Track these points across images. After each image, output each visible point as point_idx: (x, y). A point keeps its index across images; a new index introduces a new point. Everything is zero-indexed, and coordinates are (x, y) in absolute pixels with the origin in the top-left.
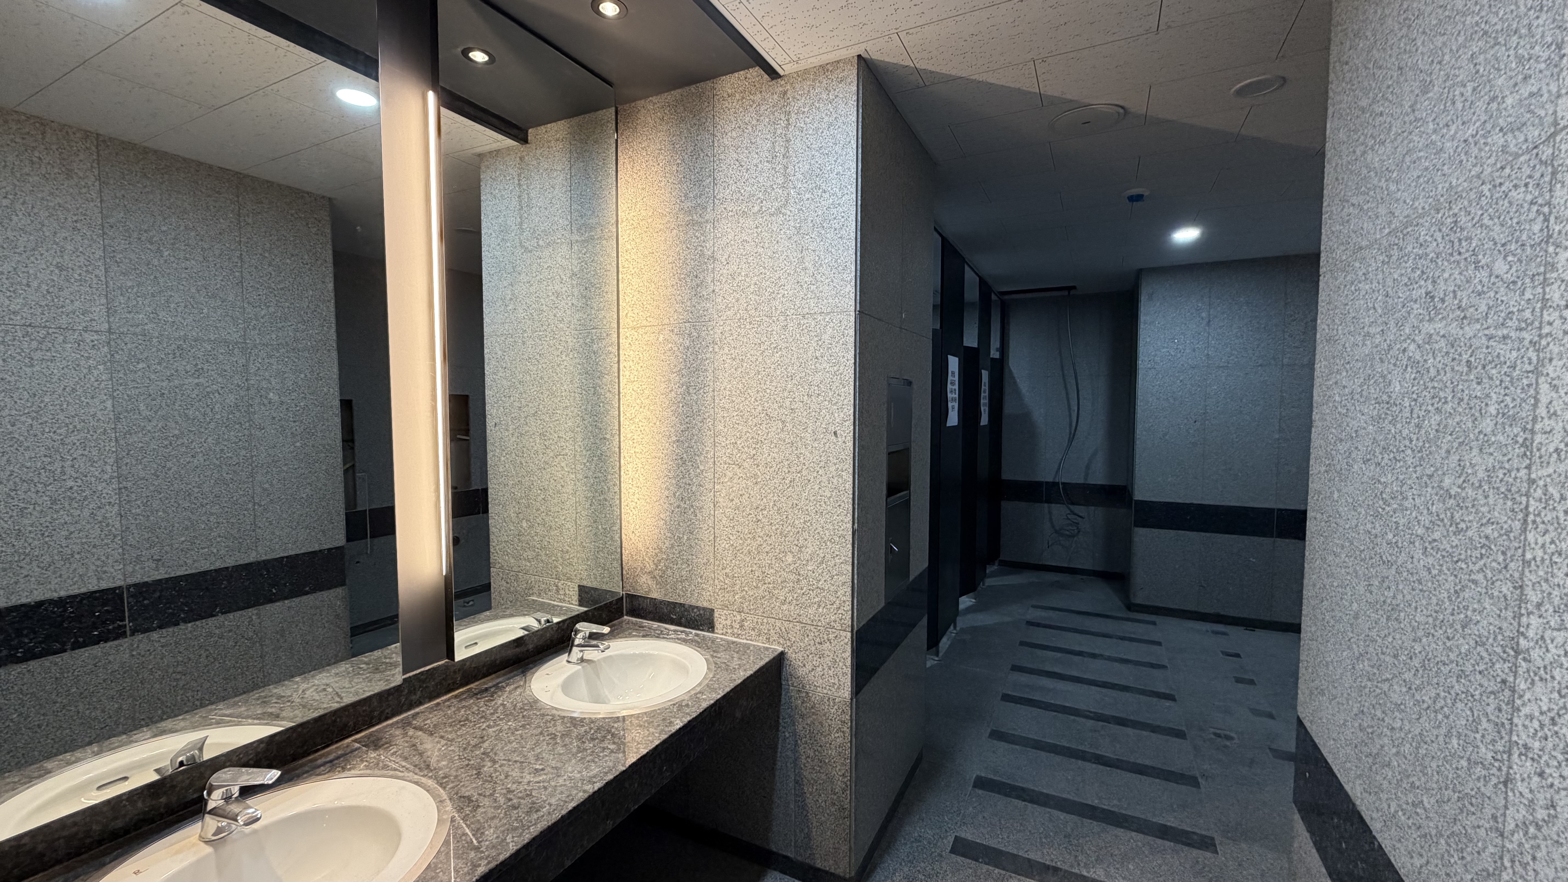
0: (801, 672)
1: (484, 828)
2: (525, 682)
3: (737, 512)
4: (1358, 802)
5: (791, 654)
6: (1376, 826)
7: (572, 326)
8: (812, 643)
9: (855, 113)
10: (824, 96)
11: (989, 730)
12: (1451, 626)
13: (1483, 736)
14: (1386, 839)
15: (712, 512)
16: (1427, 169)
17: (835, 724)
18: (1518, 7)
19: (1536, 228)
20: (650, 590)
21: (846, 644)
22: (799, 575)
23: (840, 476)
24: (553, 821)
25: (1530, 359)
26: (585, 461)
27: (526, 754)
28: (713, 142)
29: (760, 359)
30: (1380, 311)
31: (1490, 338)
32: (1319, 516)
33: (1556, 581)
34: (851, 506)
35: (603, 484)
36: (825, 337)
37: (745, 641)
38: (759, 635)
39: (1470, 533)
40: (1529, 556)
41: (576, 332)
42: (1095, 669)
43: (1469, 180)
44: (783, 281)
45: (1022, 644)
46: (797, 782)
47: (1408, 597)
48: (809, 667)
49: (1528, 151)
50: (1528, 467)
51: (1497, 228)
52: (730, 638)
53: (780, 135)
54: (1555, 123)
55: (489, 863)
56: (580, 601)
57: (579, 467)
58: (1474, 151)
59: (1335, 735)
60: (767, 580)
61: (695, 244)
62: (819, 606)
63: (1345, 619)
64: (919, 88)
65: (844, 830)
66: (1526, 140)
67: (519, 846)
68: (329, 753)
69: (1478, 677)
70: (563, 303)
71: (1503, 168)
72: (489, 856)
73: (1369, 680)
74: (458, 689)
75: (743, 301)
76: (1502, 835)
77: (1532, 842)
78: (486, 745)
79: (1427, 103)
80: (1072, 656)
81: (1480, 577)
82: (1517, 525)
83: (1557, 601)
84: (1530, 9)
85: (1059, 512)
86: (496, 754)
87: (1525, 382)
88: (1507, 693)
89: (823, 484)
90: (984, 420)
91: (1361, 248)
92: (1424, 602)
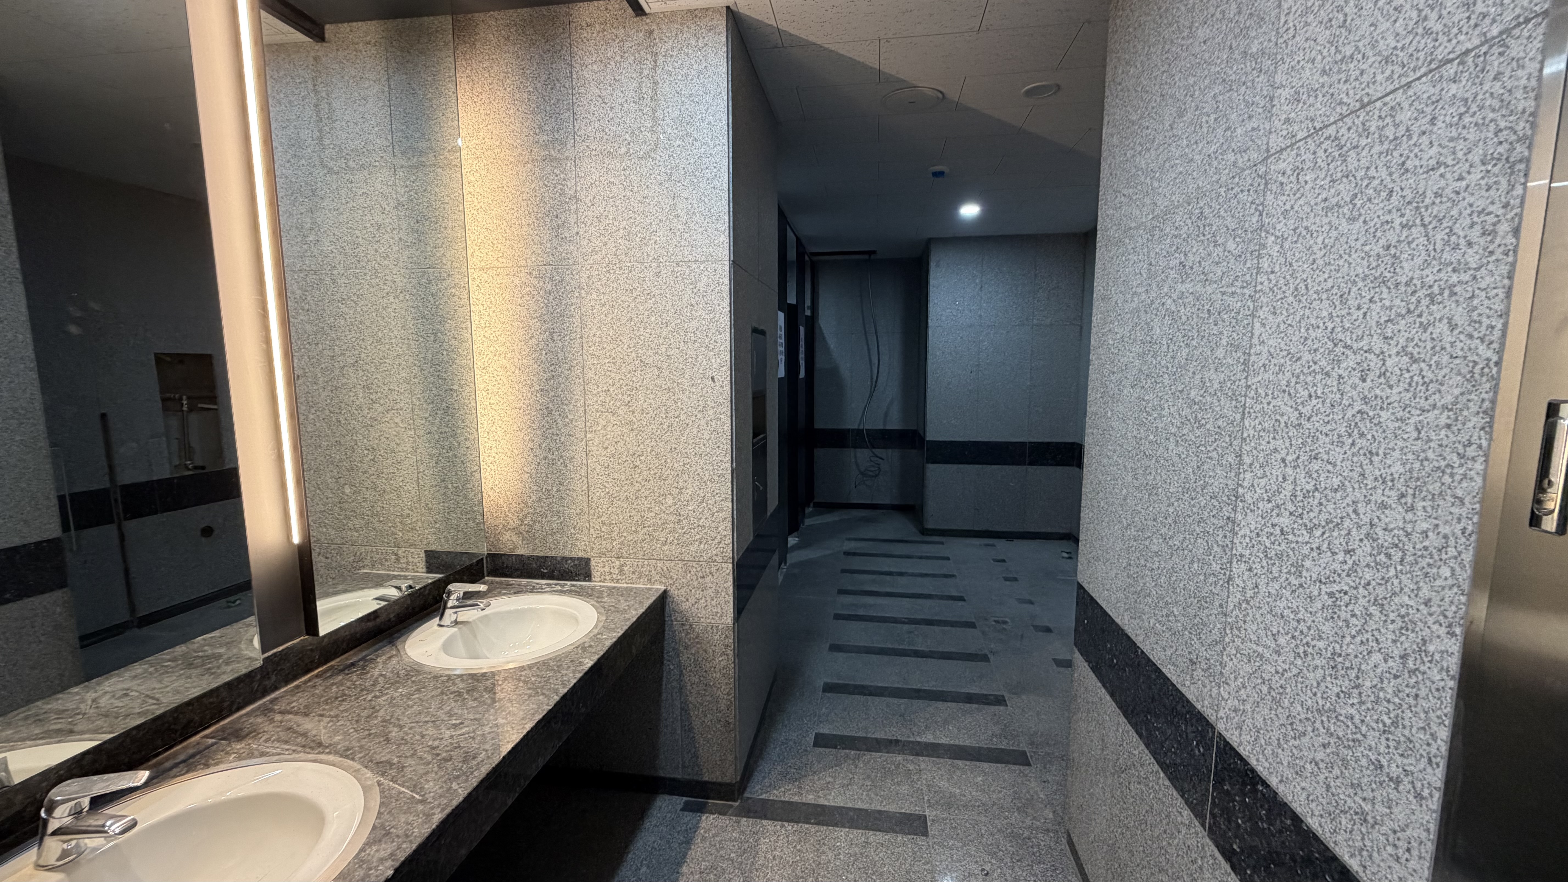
0: (685, 606)
1: (421, 783)
2: (398, 650)
3: (612, 459)
4: (1126, 628)
5: (673, 591)
6: (1139, 640)
7: (401, 264)
8: (694, 578)
9: (725, 64)
10: (693, 42)
11: (828, 645)
12: (1195, 490)
13: (1214, 557)
14: (1146, 645)
15: (585, 462)
16: (1181, 173)
17: (719, 649)
18: (1246, 67)
19: (1254, 220)
20: (515, 547)
21: (728, 574)
22: (680, 515)
23: (719, 419)
24: (496, 763)
25: (1249, 307)
26: (427, 415)
27: (434, 713)
28: (571, 73)
29: (632, 305)
30: (1145, 276)
31: (1223, 293)
32: (1095, 431)
33: (1261, 447)
34: (729, 447)
35: (451, 439)
36: (701, 285)
37: (625, 585)
38: (640, 578)
39: (1208, 426)
40: (1245, 435)
41: (407, 271)
42: (902, 585)
43: (1211, 183)
44: (654, 227)
45: (844, 571)
46: (682, 709)
47: (1164, 477)
48: (692, 600)
49: (1250, 167)
50: (1246, 378)
51: (1229, 219)
52: (609, 584)
53: (647, 76)
54: (1268, 151)
55: (443, 810)
56: (427, 568)
57: (418, 422)
58: (1215, 163)
59: (1108, 587)
60: (647, 524)
61: (554, 182)
62: (701, 543)
63: (1117, 502)
64: (776, 47)
65: (730, 742)
66: (1249, 160)
67: (469, 790)
68: (175, 755)
69: (1212, 519)
70: (387, 237)
71: (1233, 177)
72: (440, 804)
73: (1135, 541)
74: (317, 668)
75: (611, 245)
76: (1225, 615)
77: (1244, 613)
78: (381, 713)
79: (1182, 125)
80: (884, 576)
81: (1214, 454)
82: (1238, 416)
83: (1261, 460)
84: (1253, 70)
85: (862, 456)
86: (398, 719)
87: (1245, 322)
88: (1230, 525)
89: (701, 428)
90: (802, 374)
91: (1130, 228)
92: (1176, 478)
